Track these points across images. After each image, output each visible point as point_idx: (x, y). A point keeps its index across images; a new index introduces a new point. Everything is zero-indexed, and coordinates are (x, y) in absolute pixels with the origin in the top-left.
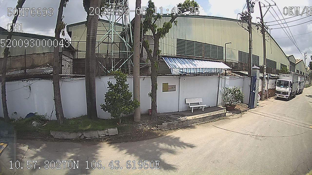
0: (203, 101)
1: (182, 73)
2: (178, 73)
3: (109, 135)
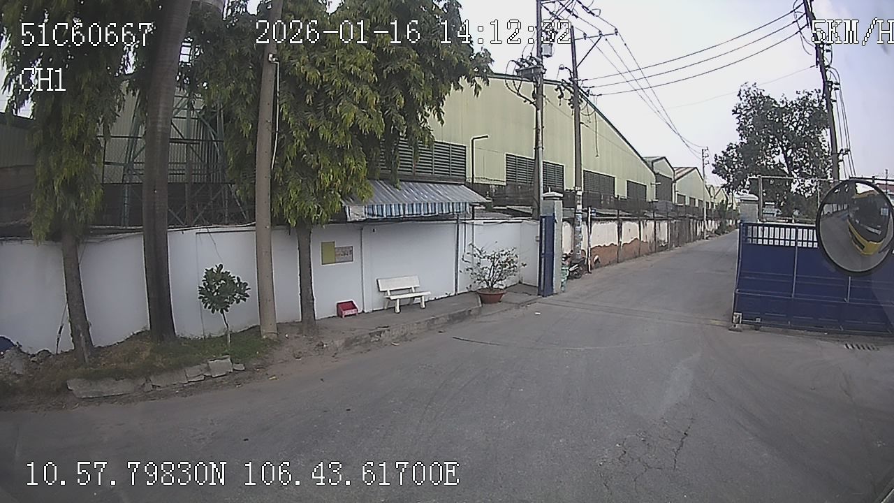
0: (419, 284)
1: (371, 217)
2: (363, 217)
3: (213, 376)
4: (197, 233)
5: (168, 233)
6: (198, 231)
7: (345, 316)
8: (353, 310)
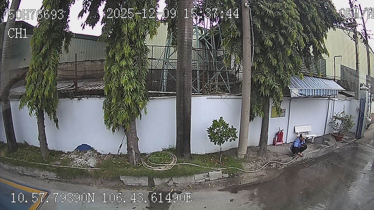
0: (312, 130)
1: (301, 96)
2: (297, 95)
3: (210, 180)
4: (207, 98)
5: (192, 97)
6: (208, 97)
7: (277, 145)
8: (281, 142)
